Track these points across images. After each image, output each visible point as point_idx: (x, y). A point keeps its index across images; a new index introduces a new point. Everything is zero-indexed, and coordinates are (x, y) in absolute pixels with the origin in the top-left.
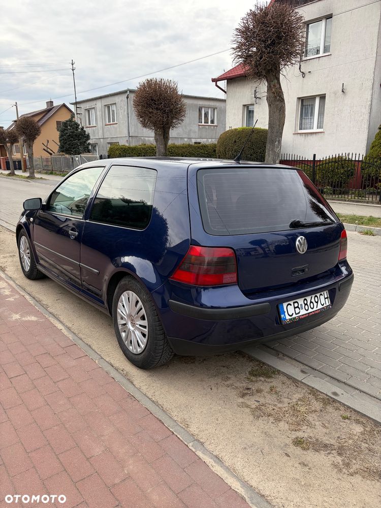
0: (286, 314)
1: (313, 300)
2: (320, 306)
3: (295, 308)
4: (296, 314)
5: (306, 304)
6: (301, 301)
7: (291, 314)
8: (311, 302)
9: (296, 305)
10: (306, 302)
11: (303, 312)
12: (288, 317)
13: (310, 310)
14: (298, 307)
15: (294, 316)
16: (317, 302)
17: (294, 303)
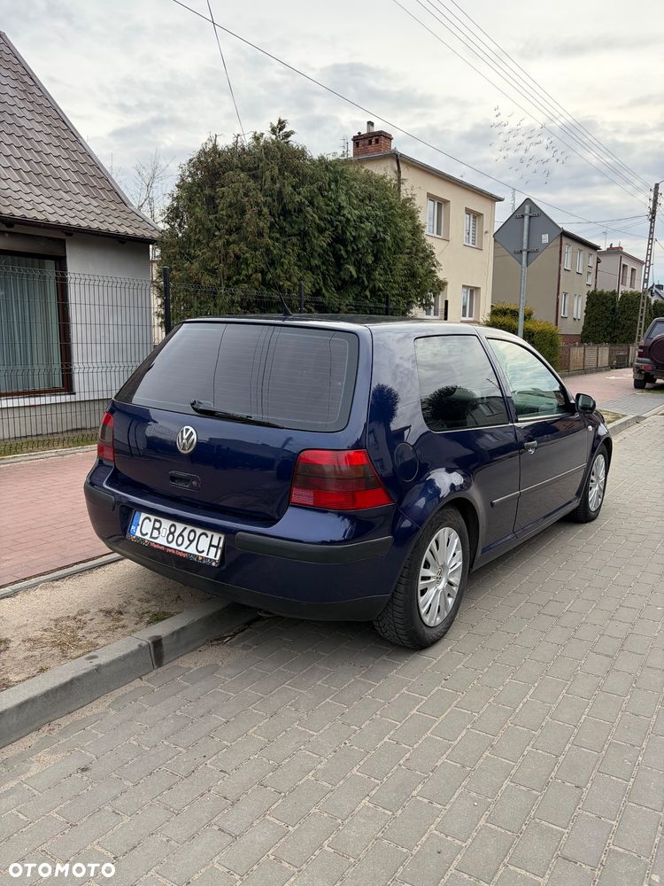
0: (139, 528)
1: (185, 534)
2: (192, 550)
3: (154, 528)
4: (151, 537)
5: (173, 533)
6: (166, 524)
7: (144, 532)
8: (181, 535)
9: (157, 525)
10: (173, 529)
11: (162, 541)
12: (138, 534)
13: (173, 545)
14: (158, 529)
15: (147, 537)
16: (191, 542)
17: (156, 520)
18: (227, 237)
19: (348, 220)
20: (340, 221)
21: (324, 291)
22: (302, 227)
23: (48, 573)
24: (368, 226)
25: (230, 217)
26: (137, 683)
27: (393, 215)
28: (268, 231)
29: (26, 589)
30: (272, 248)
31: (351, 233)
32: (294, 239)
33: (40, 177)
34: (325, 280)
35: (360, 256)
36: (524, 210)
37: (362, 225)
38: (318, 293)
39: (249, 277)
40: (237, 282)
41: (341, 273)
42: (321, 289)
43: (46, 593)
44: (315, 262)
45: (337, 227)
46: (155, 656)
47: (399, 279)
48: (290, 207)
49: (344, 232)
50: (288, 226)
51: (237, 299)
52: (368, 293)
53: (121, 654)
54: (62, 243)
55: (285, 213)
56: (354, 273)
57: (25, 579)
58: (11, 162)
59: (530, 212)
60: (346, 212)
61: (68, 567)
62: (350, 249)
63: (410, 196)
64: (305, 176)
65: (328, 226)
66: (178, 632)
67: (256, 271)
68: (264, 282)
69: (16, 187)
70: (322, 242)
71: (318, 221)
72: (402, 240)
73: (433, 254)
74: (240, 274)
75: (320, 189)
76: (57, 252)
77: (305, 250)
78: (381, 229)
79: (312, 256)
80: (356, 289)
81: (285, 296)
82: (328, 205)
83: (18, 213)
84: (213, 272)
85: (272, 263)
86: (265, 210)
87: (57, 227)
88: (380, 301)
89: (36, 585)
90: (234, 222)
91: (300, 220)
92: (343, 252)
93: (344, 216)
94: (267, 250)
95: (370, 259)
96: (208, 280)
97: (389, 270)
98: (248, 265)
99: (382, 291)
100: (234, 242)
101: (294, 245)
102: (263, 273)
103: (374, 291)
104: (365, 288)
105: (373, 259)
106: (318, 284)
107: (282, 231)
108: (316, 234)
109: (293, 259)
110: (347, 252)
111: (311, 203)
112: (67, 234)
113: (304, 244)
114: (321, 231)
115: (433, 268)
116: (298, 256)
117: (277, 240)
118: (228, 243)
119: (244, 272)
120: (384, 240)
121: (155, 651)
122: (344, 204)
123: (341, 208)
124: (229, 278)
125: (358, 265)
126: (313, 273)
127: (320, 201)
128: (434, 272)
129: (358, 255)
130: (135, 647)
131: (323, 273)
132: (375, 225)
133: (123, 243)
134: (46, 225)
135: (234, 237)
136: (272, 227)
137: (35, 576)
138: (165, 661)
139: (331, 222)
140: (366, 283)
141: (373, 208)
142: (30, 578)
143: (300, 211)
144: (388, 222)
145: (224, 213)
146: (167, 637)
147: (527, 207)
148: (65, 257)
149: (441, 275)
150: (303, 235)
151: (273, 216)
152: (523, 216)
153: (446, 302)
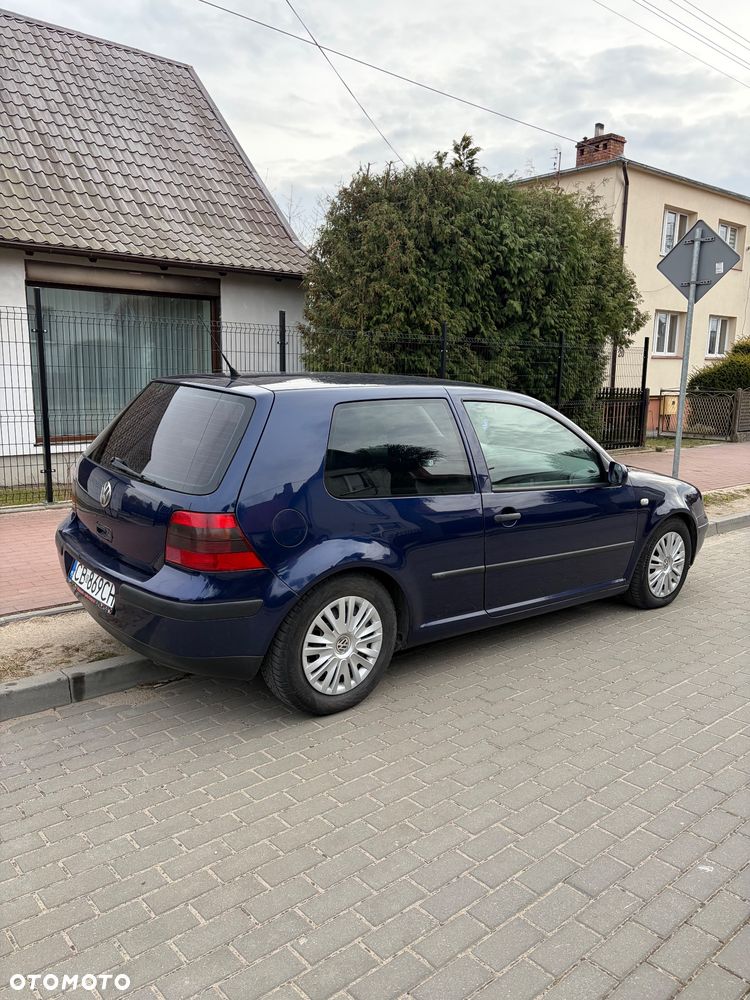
4: (80, 582)
5: (91, 581)
6: (89, 572)
8: (95, 583)
9: (84, 572)
10: (91, 577)
11: (85, 587)
13: (90, 591)
14: (84, 577)
16: (100, 590)
17: (83, 568)
18: (367, 274)
19: (511, 251)
20: (502, 252)
21: (483, 329)
22: (455, 261)
23: (46, 608)
24: (536, 255)
25: (370, 252)
26: (49, 712)
27: (572, 240)
28: (414, 266)
29: (18, 620)
30: (418, 284)
31: (515, 264)
32: (445, 274)
33: (205, 216)
34: (484, 318)
35: (528, 289)
36: (694, 234)
37: (530, 256)
38: (473, 332)
39: (389, 316)
40: (378, 322)
41: (506, 309)
42: (478, 328)
43: (33, 625)
44: (470, 299)
45: (498, 257)
46: (75, 691)
47: (579, 314)
48: (440, 239)
49: (507, 263)
50: (438, 259)
51: (376, 340)
52: (537, 331)
53: (37, 685)
54: (217, 283)
55: (436, 246)
56: (519, 309)
57: (21, 612)
58: (178, 203)
59: (702, 237)
60: (507, 241)
61: (65, 604)
62: (515, 281)
63: (603, 217)
64: (462, 202)
65: (487, 257)
66: (104, 672)
67: (399, 311)
68: (409, 322)
69: (178, 228)
70: (480, 275)
71: (474, 253)
72: (585, 269)
73: (633, 283)
74: (381, 313)
75: (479, 216)
76: (211, 292)
77: (458, 284)
78: (554, 258)
79: (467, 291)
80: (525, 327)
81: (434, 338)
82: (486, 234)
83: (172, 255)
84: (352, 312)
85: (418, 301)
86: (411, 244)
87: (210, 268)
88: (554, 340)
89: (29, 617)
90: (375, 258)
91: (453, 252)
92: (507, 285)
93: (506, 245)
94: (414, 286)
95: (540, 292)
96: (347, 320)
97: (566, 302)
98: (389, 304)
99: (555, 328)
100: (375, 280)
101: (444, 280)
102: (407, 312)
103: (545, 330)
104: (534, 325)
105: (544, 292)
106: (476, 322)
107: (431, 264)
108: (473, 267)
109: (443, 295)
110: (513, 285)
111: (466, 233)
112: (222, 274)
113: (458, 278)
114: (479, 263)
115: (632, 300)
116: (449, 291)
117: (425, 275)
118: (370, 280)
119: (384, 312)
120: (558, 270)
121: (74, 686)
122: (507, 232)
123: (503, 236)
124: (370, 318)
125: (525, 300)
126: (471, 310)
127: (478, 230)
128: (632, 304)
129: (525, 288)
130: (54, 680)
131: (483, 309)
132: (547, 255)
133: (280, 280)
134: (199, 267)
135: (375, 274)
136: (418, 261)
137: (32, 610)
138: (85, 697)
139: (491, 253)
140: (535, 319)
141: (545, 234)
142: (28, 611)
143: (452, 242)
144: (564, 249)
145: (365, 248)
146: (90, 675)
147: (698, 232)
148: (219, 297)
149: (642, 308)
150: (457, 269)
151: (421, 250)
152: (693, 242)
153: (647, 340)
